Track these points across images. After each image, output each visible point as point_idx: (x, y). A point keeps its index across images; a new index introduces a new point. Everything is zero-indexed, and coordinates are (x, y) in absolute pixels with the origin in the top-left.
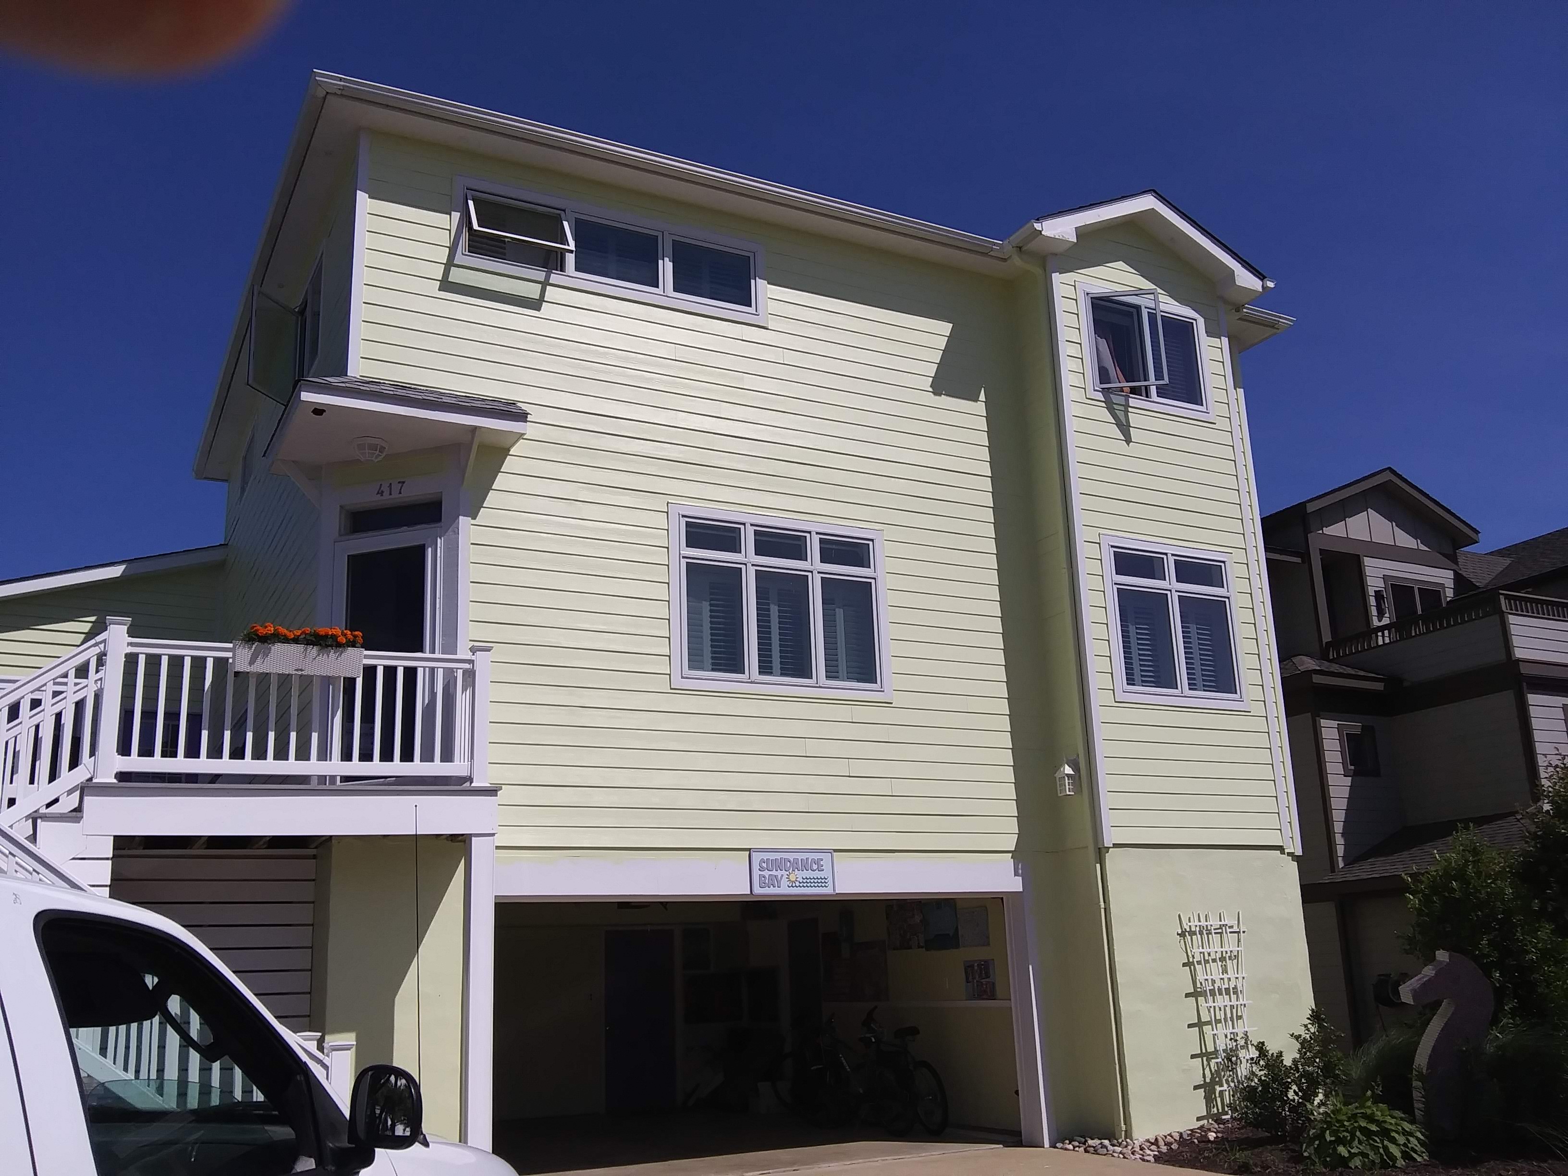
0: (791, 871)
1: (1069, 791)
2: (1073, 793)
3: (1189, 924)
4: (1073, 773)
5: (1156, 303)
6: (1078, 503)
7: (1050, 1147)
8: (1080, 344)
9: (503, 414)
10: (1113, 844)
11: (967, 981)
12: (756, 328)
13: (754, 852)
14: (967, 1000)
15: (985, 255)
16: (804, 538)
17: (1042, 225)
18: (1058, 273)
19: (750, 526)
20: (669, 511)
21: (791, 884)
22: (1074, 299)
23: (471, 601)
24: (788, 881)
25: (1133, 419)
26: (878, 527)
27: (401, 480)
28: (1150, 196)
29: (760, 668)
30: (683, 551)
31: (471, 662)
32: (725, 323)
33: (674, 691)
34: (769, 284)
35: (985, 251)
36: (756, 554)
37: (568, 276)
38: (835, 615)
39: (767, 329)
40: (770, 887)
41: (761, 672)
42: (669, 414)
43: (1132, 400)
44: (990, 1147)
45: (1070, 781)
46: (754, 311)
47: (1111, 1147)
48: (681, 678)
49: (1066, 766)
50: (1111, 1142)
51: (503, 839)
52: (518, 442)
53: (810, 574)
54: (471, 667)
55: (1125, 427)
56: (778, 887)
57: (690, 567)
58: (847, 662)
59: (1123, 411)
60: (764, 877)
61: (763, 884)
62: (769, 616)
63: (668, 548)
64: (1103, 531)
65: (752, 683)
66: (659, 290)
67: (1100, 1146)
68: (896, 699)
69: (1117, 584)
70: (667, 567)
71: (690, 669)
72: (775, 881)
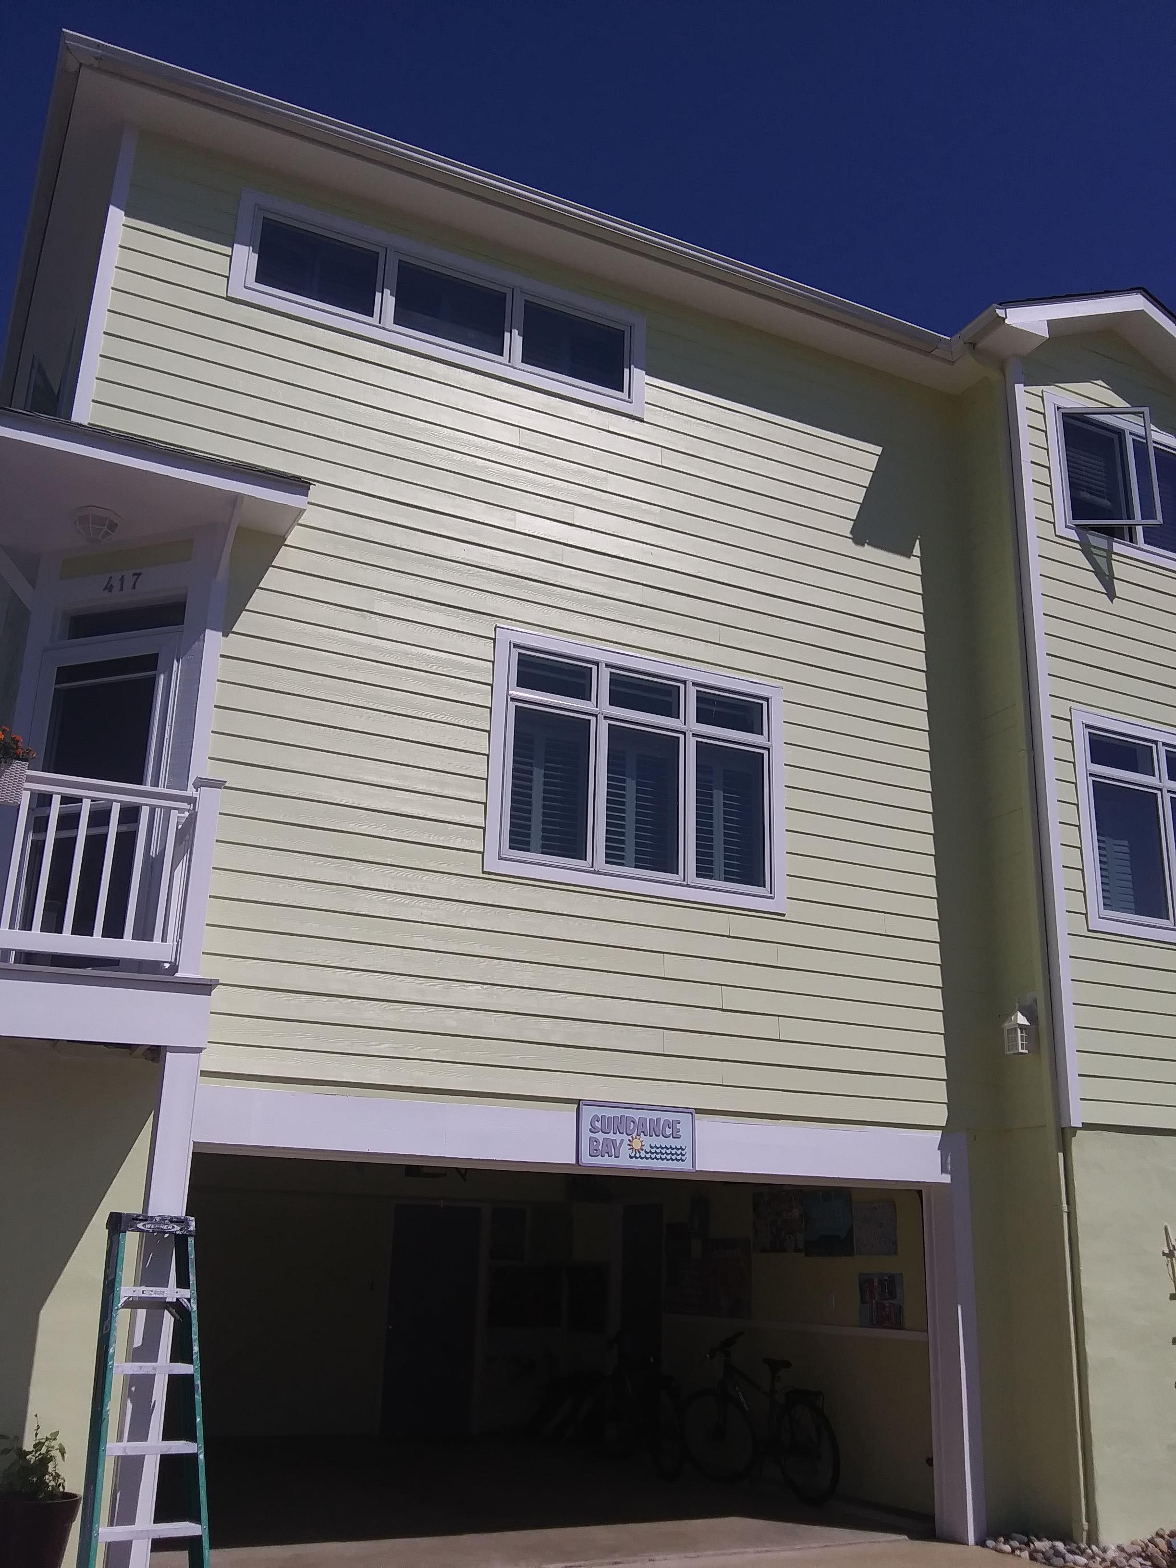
0: (634, 1137)
1: (1022, 1048)
2: (1026, 1051)
4: (1028, 1023)
5: (1145, 426)
6: (1043, 665)
7: (977, 1544)
8: (1049, 468)
9: (275, 481)
10: (1083, 1123)
11: (863, 1301)
12: (628, 419)
13: (584, 1105)
14: (860, 1327)
15: (928, 353)
16: (677, 689)
17: (1005, 311)
18: (1023, 385)
19: (606, 667)
20: (497, 637)
21: (634, 1153)
22: (1041, 413)
23: (213, 732)
24: (629, 1149)
25: (1118, 569)
26: (778, 684)
27: (138, 571)
28: (1139, 295)
29: (607, 855)
30: (513, 690)
31: (192, 801)
32: (587, 408)
33: (488, 875)
34: (646, 374)
35: (928, 349)
36: (610, 704)
37: (384, 329)
38: (711, 795)
39: (642, 421)
40: (604, 1157)
41: (608, 860)
42: (506, 514)
43: (1114, 544)
44: (889, 1539)
45: (1024, 1035)
46: (627, 398)
47: (1070, 1555)
48: (499, 859)
49: (1019, 1014)
50: (1068, 1547)
51: (211, 1060)
52: (296, 526)
53: (682, 737)
54: (191, 808)
55: (1107, 578)
56: (615, 1157)
57: (520, 713)
58: (726, 857)
59: (1104, 557)
60: (596, 1142)
61: (595, 1152)
62: (623, 788)
63: (492, 685)
64: (1073, 705)
65: (595, 874)
66: (504, 359)
67: (1052, 1551)
68: (791, 910)
69: (1092, 774)
70: (489, 710)
71: (510, 848)
72: (612, 1148)
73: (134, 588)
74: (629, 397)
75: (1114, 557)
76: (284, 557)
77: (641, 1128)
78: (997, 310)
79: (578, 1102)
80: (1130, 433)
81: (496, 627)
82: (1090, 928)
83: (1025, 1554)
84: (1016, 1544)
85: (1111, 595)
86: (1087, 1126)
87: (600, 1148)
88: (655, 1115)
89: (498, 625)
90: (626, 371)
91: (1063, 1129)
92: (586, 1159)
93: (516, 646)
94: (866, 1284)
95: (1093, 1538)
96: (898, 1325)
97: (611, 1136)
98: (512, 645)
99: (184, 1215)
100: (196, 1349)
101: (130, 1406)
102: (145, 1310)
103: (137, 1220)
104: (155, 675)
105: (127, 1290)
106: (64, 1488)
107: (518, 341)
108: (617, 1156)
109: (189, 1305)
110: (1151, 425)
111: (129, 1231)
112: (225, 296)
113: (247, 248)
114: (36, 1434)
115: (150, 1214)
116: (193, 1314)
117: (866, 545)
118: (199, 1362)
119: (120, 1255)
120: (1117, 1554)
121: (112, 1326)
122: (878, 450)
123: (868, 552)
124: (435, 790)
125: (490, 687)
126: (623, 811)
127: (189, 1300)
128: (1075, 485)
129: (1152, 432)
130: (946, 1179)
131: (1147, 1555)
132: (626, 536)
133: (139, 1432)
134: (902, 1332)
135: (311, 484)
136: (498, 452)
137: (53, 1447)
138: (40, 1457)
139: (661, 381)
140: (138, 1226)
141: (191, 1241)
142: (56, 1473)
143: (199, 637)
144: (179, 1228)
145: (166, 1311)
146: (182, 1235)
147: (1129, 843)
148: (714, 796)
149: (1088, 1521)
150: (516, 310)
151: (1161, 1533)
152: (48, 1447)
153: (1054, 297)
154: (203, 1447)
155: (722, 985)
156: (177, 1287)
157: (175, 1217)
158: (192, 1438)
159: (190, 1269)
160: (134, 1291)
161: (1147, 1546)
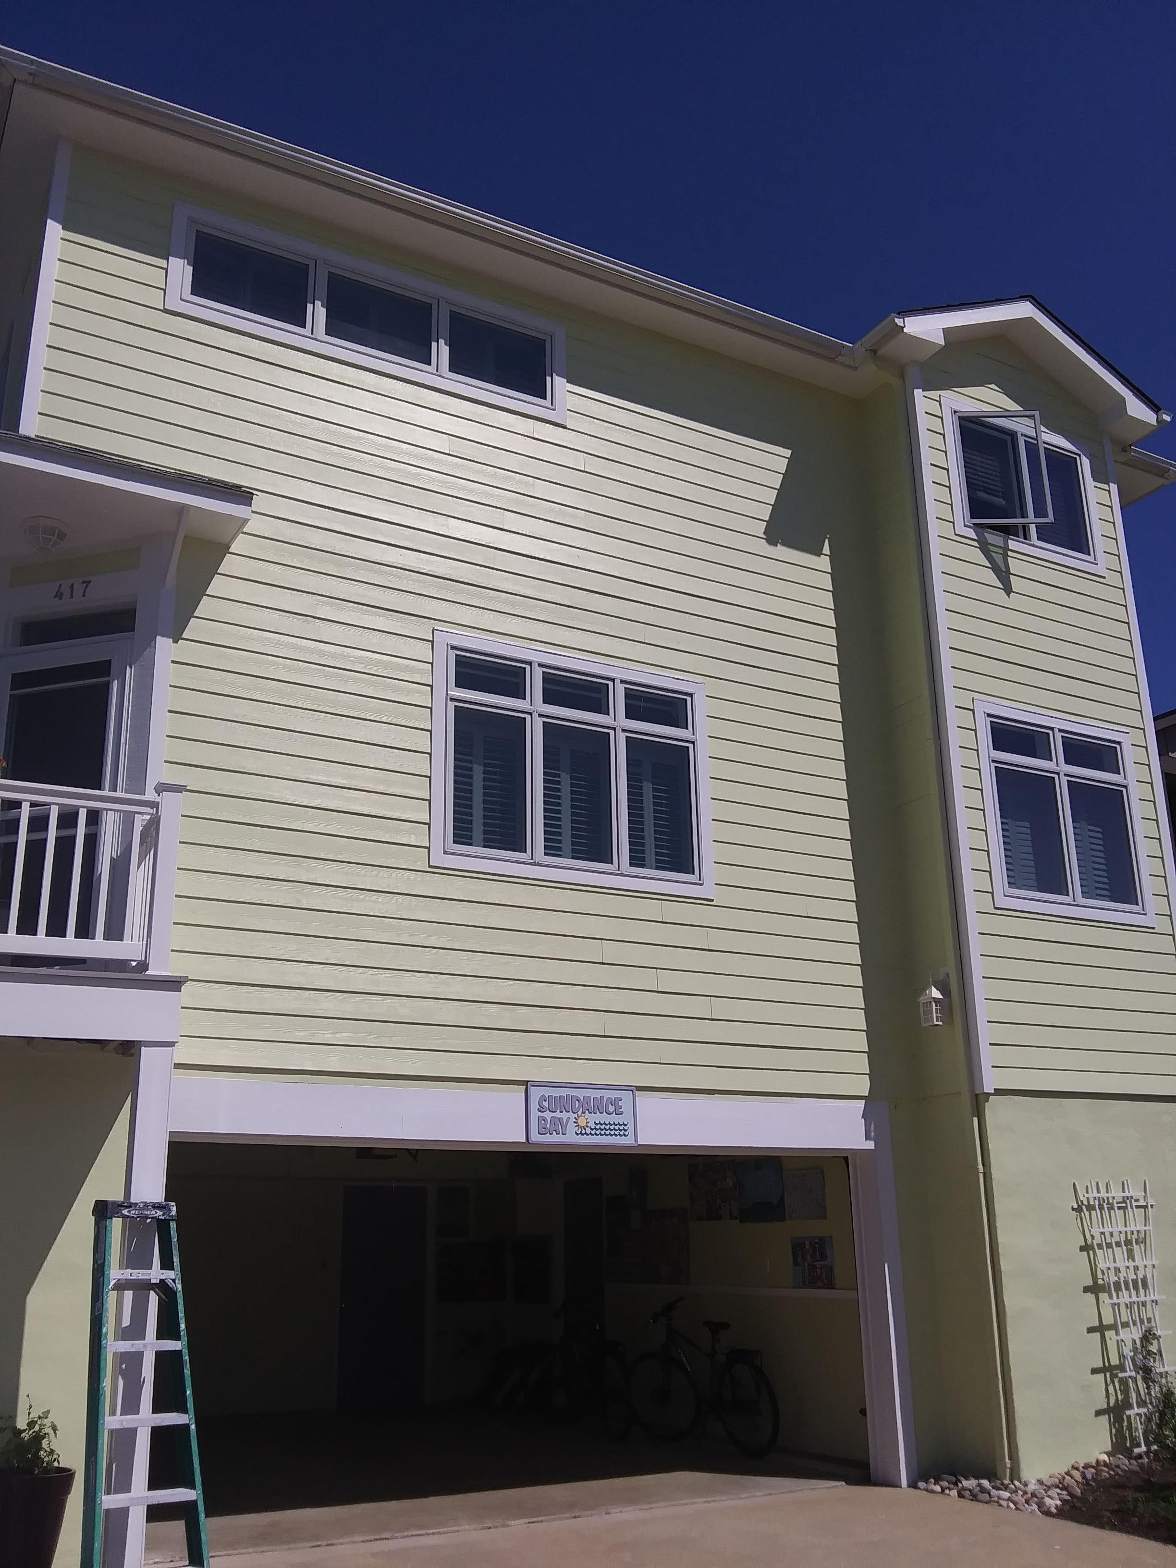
0: (580, 1113)
1: (937, 1021)
2: (941, 1023)
3: (1086, 1195)
4: (941, 997)
5: (1035, 428)
6: (947, 658)
7: (909, 1486)
8: (947, 470)
9: (221, 492)
10: (995, 1089)
11: (796, 1263)
12: (551, 426)
13: (532, 1086)
14: (794, 1288)
15: (832, 360)
16: (606, 686)
17: (904, 320)
18: (921, 390)
19: (539, 667)
20: (435, 640)
21: (580, 1130)
22: (939, 417)
23: (167, 736)
24: (575, 1127)
25: (1014, 565)
26: (701, 680)
27: (86, 579)
28: (1028, 303)
29: (546, 847)
30: (452, 691)
31: (155, 805)
32: (512, 415)
33: (434, 870)
34: (568, 382)
35: (832, 355)
36: (544, 702)
37: (316, 340)
38: (641, 788)
39: (564, 427)
40: (552, 1134)
41: (547, 851)
42: (439, 520)
43: (1010, 541)
44: (828, 1485)
45: (938, 1008)
46: (550, 406)
47: (995, 1490)
48: (444, 853)
49: (933, 988)
50: (993, 1484)
51: (183, 1053)
52: (241, 535)
53: (612, 732)
54: (154, 813)
55: (1004, 574)
56: (563, 1134)
57: (459, 712)
58: (656, 846)
59: (1001, 554)
60: (544, 1121)
61: (543, 1130)
62: (559, 783)
63: (431, 686)
64: (976, 695)
65: (535, 865)
66: (432, 368)
67: (979, 1488)
68: (719, 895)
69: (995, 761)
70: (429, 710)
71: (455, 842)
72: (559, 1126)
73: (84, 595)
74: (552, 405)
75: (1010, 553)
76: (229, 564)
77: (587, 1106)
78: (896, 319)
79: (526, 1083)
80: (1022, 435)
81: (434, 629)
82: (996, 906)
83: (954, 1493)
84: (945, 1484)
85: (1008, 590)
86: (999, 1092)
87: (548, 1126)
88: (598, 1094)
89: (436, 628)
90: (549, 379)
91: (976, 1095)
92: (535, 1137)
93: (453, 648)
94: (798, 1247)
95: (1015, 1474)
96: (830, 1285)
97: (558, 1114)
98: (449, 647)
99: (163, 1201)
100: (183, 1326)
101: (121, 1383)
102: (132, 1292)
103: (122, 1206)
104: (109, 681)
105: (115, 1273)
106: (59, 1462)
107: (445, 350)
108: (564, 1133)
109: (174, 1286)
110: (1041, 426)
111: (115, 1217)
112: (162, 308)
113: (182, 261)
114: (29, 1414)
115: (132, 1201)
116: (178, 1294)
117: (779, 545)
118: (186, 1338)
119: (108, 1240)
120: (1037, 1487)
121: (104, 1307)
122: (788, 453)
123: (781, 551)
124: (382, 789)
125: (430, 688)
126: (559, 804)
127: (174, 1280)
128: (972, 485)
129: (1043, 433)
130: (871, 1145)
131: (1064, 1486)
132: (553, 540)
133: (131, 1406)
134: (834, 1291)
135: (253, 494)
136: (431, 460)
137: (45, 1425)
138: (34, 1434)
139: (581, 389)
140: (123, 1212)
141: (173, 1225)
142: (51, 1449)
143: (151, 643)
144: (161, 1213)
145: (152, 1292)
146: (165, 1219)
147: (1030, 824)
148: (644, 789)
149: (1010, 1459)
150: (442, 321)
151: (1076, 1465)
152: (40, 1425)
153: (949, 306)
154: (194, 1418)
155: (657, 968)
156: (161, 1269)
157: (158, 1203)
158: (184, 1410)
159: (174, 1252)
160: (123, 1274)
161: (1064, 1478)
